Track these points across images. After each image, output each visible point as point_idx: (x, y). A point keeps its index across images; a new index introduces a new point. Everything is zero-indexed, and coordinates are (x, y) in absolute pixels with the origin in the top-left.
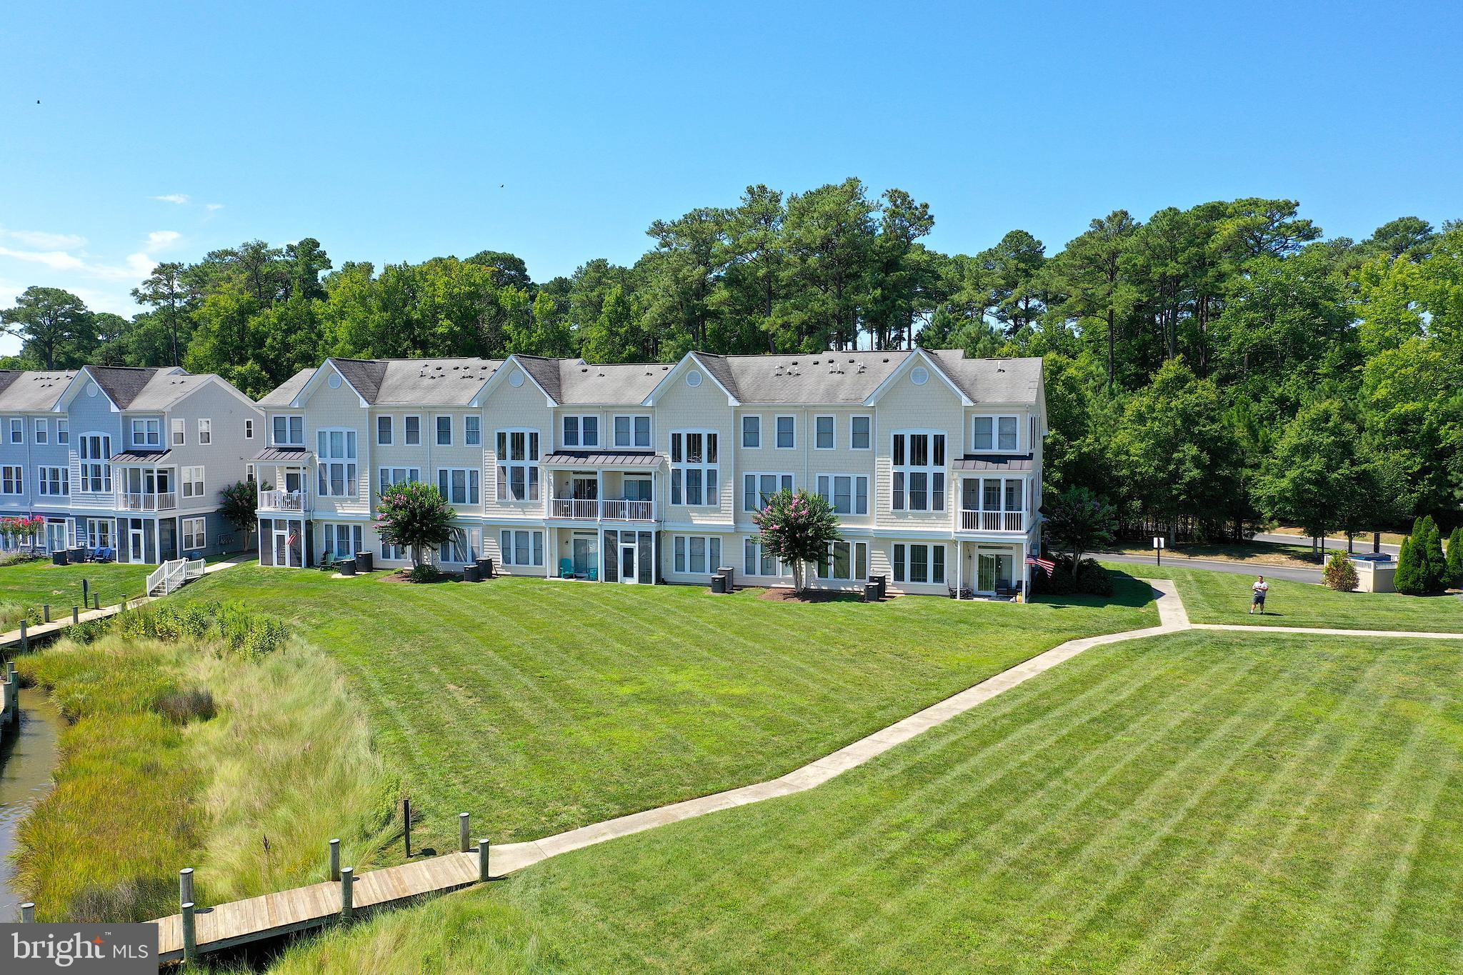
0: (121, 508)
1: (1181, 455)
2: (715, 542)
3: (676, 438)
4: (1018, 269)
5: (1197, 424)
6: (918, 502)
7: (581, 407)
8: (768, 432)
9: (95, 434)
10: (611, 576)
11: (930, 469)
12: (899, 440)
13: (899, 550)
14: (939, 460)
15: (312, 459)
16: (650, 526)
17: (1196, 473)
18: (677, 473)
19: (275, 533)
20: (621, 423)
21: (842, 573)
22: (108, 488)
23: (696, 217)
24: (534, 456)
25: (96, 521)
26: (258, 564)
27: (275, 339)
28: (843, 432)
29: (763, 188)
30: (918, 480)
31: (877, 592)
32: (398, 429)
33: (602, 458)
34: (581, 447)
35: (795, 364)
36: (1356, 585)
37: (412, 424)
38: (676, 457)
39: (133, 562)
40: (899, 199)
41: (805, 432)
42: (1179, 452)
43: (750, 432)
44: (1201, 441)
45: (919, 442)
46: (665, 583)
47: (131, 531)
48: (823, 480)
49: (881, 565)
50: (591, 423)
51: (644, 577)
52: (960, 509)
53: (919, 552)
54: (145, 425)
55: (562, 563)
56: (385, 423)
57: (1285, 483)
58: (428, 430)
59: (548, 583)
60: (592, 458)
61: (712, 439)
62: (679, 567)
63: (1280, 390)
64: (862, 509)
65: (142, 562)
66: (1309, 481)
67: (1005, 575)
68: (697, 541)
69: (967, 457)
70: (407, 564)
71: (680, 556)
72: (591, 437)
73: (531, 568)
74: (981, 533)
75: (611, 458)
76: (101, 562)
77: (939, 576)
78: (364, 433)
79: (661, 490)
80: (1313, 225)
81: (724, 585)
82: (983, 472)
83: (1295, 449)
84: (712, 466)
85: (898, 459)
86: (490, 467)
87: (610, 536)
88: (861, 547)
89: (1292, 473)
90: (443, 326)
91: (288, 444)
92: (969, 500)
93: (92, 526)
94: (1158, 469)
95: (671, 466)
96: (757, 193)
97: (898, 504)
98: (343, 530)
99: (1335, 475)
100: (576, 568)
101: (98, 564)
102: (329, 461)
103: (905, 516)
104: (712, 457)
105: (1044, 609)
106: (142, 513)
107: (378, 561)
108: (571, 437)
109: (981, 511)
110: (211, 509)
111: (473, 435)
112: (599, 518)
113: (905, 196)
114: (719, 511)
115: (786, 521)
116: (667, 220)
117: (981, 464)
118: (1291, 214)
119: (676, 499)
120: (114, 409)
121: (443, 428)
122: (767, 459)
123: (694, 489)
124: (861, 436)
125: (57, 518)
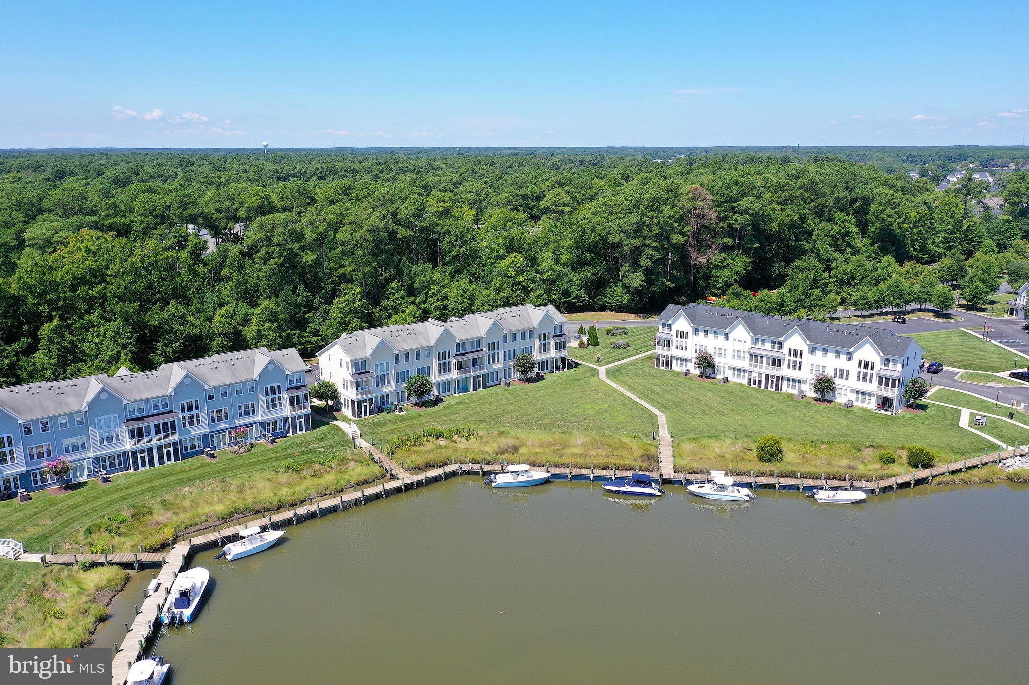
0: (290, 413)
2: (497, 372)
3: (489, 345)
6: (544, 350)
8: (510, 338)
9: (273, 385)
10: (475, 390)
11: (547, 341)
12: (540, 335)
13: (539, 364)
14: (549, 339)
15: (374, 375)
16: (484, 372)
18: (489, 354)
19: (363, 405)
20: (473, 343)
22: (280, 406)
24: (449, 358)
25: (270, 421)
26: (355, 418)
28: (527, 335)
30: (544, 344)
32: (402, 358)
33: (470, 354)
34: (461, 352)
37: (407, 355)
38: (489, 350)
39: (299, 433)
41: (518, 337)
43: (506, 341)
45: (544, 335)
46: (489, 387)
47: (298, 421)
48: (523, 349)
50: (464, 344)
51: (484, 388)
52: (555, 350)
53: (543, 363)
54: (295, 376)
56: (397, 357)
58: (413, 356)
60: (465, 355)
61: (497, 343)
64: (533, 354)
65: (304, 431)
68: (493, 373)
69: (554, 337)
72: (464, 348)
73: (447, 393)
75: (472, 354)
77: (547, 368)
78: (391, 361)
79: (486, 360)
82: (559, 340)
84: (498, 351)
85: (540, 340)
86: (436, 365)
87: (475, 378)
91: (361, 371)
97: (540, 351)
98: (382, 397)
100: (461, 390)
102: (379, 374)
103: (542, 354)
104: (498, 348)
106: (303, 412)
108: (458, 350)
109: (559, 350)
111: (428, 355)
112: (472, 373)
114: (500, 363)
119: (489, 363)
120: (288, 372)
121: (418, 354)
122: (510, 346)
123: (493, 359)
124: (531, 336)
125: (250, 425)
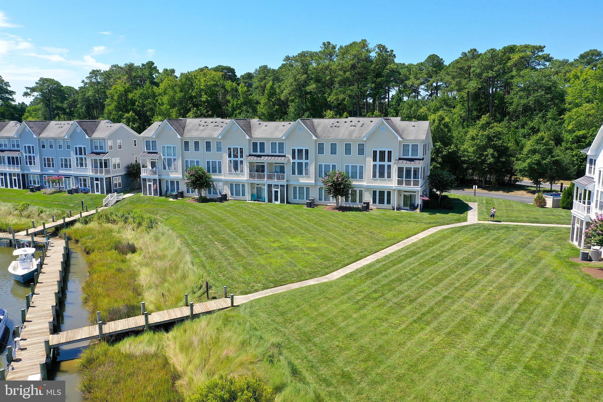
0: (91, 174)
1: (487, 153)
2: (308, 189)
3: (294, 151)
4: (433, 71)
5: (493, 141)
6: (382, 175)
7: (259, 139)
8: (327, 148)
9: (80, 146)
10: (270, 201)
11: (386, 163)
12: (375, 152)
13: (374, 193)
14: (389, 160)
15: (160, 156)
16: (284, 182)
17: (492, 160)
18: (294, 163)
19: (148, 183)
20: (273, 144)
21: (354, 201)
22: (86, 166)
23: (303, 55)
24: (242, 156)
25: (82, 178)
26: (142, 195)
27: (139, 102)
28: (355, 149)
29: (329, 43)
30: (382, 167)
31: (366, 208)
32: (192, 146)
33: (266, 157)
34: (259, 153)
35: (338, 122)
36: (546, 205)
37: (197, 144)
38: (294, 158)
39: (96, 193)
40: (382, 48)
41: (341, 149)
42: (486, 151)
43: (321, 149)
44: (495, 147)
45: (382, 153)
46: (290, 203)
47: (95, 182)
48: (347, 167)
49: (368, 198)
50: (262, 145)
51: (282, 201)
52: (397, 178)
53: (382, 193)
54: (99, 143)
55: (252, 195)
56: (187, 143)
57: (525, 164)
58: (202, 146)
59: (247, 203)
60: (263, 158)
61: (307, 151)
62: (295, 197)
63: (532, 124)
64: (361, 177)
65: (99, 193)
66: (534, 164)
67: (413, 202)
68: (301, 188)
69: (400, 159)
70: (196, 195)
71: (295, 193)
72: (262, 149)
73: (241, 197)
74: (404, 187)
75: (270, 158)
76: (85, 193)
77: (389, 202)
78: (179, 147)
79: (288, 170)
80: (550, 56)
81: (311, 205)
82: (406, 165)
83: (530, 151)
84: (307, 161)
85: (375, 160)
86: (226, 161)
87: (270, 186)
88: (361, 192)
89: (528, 161)
90: (204, 98)
91: (151, 151)
92: (400, 175)
93: (81, 180)
94: (478, 158)
95: (292, 161)
96: (327, 45)
97: (374, 176)
98: (172, 183)
99: (545, 162)
100: (257, 197)
101: (84, 194)
102: (167, 157)
103: (377, 180)
104: (307, 158)
105: (426, 215)
106: (99, 175)
107: (186, 194)
108: (255, 150)
109: (404, 179)
110: (123, 173)
111: (219, 149)
112: (265, 180)
113: (384, 47)
114: (309, 177)
115: (334, 182)
116: (291, 55)
117: (405, 161)
118: (541, 51)
119: (294, 173)
120: (87, 137)
121: (208, 145)
122: (327, 159)
123: (300, 169)
124: (361, 151)
125: (68, 177)
